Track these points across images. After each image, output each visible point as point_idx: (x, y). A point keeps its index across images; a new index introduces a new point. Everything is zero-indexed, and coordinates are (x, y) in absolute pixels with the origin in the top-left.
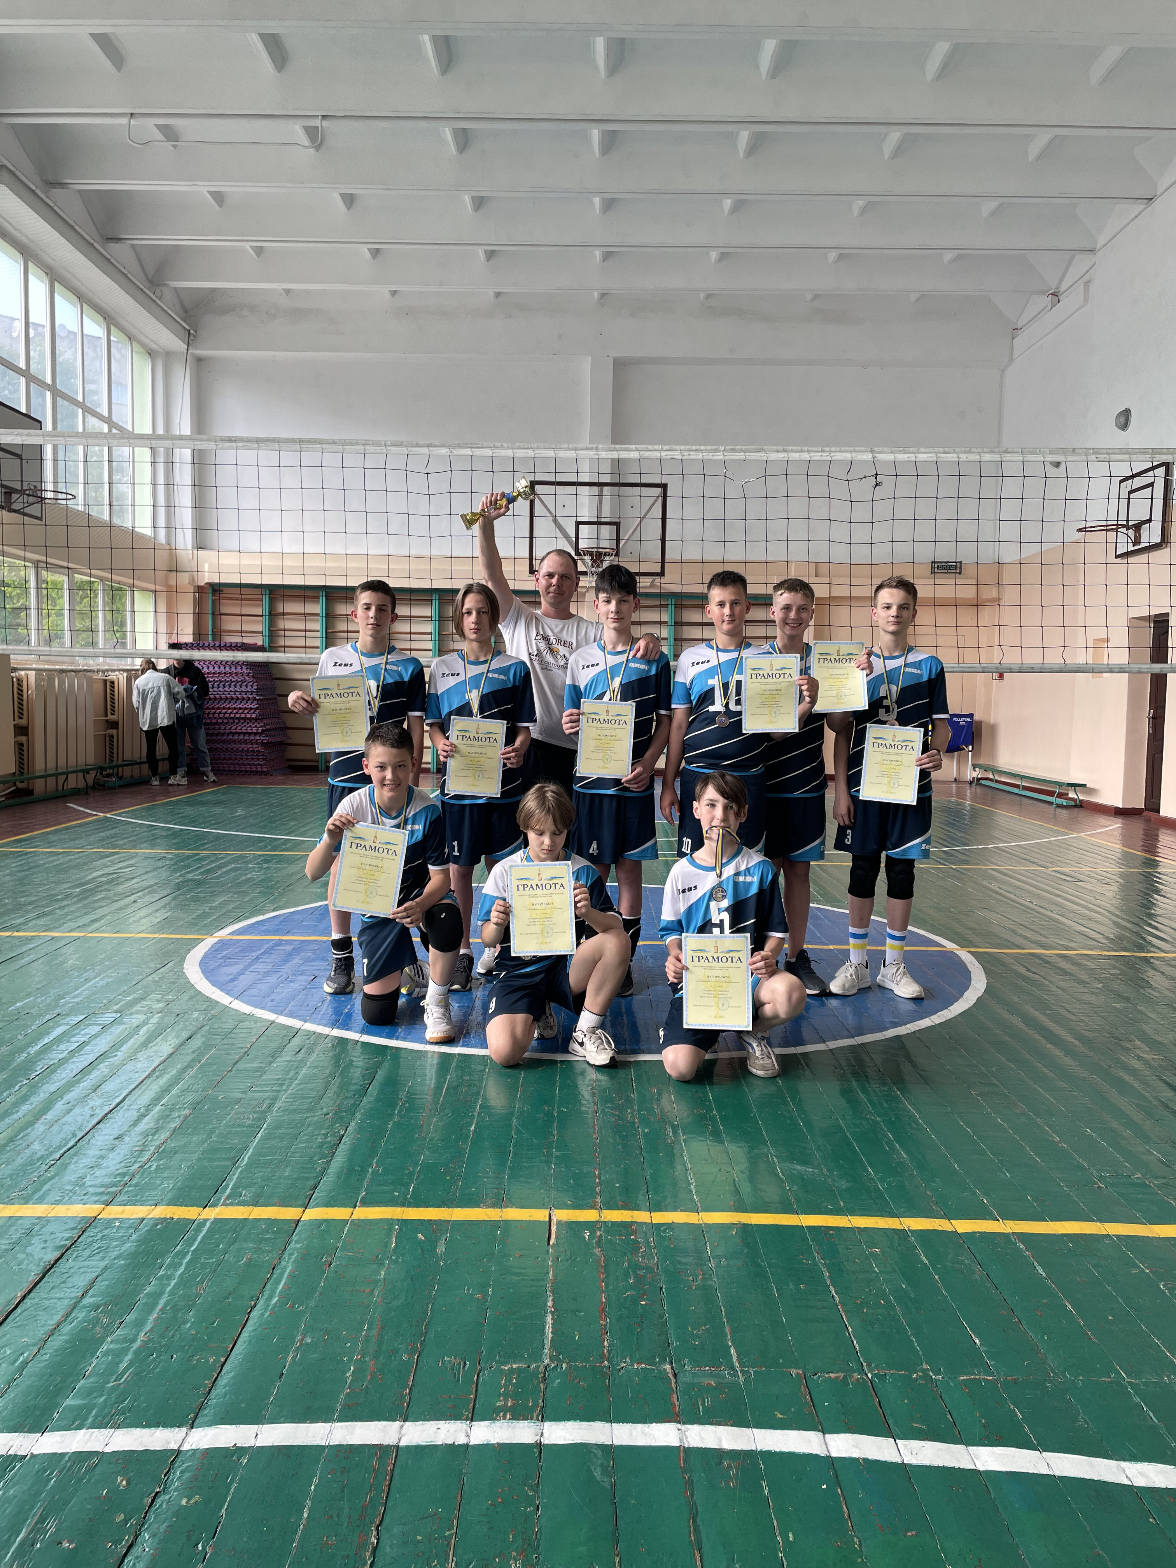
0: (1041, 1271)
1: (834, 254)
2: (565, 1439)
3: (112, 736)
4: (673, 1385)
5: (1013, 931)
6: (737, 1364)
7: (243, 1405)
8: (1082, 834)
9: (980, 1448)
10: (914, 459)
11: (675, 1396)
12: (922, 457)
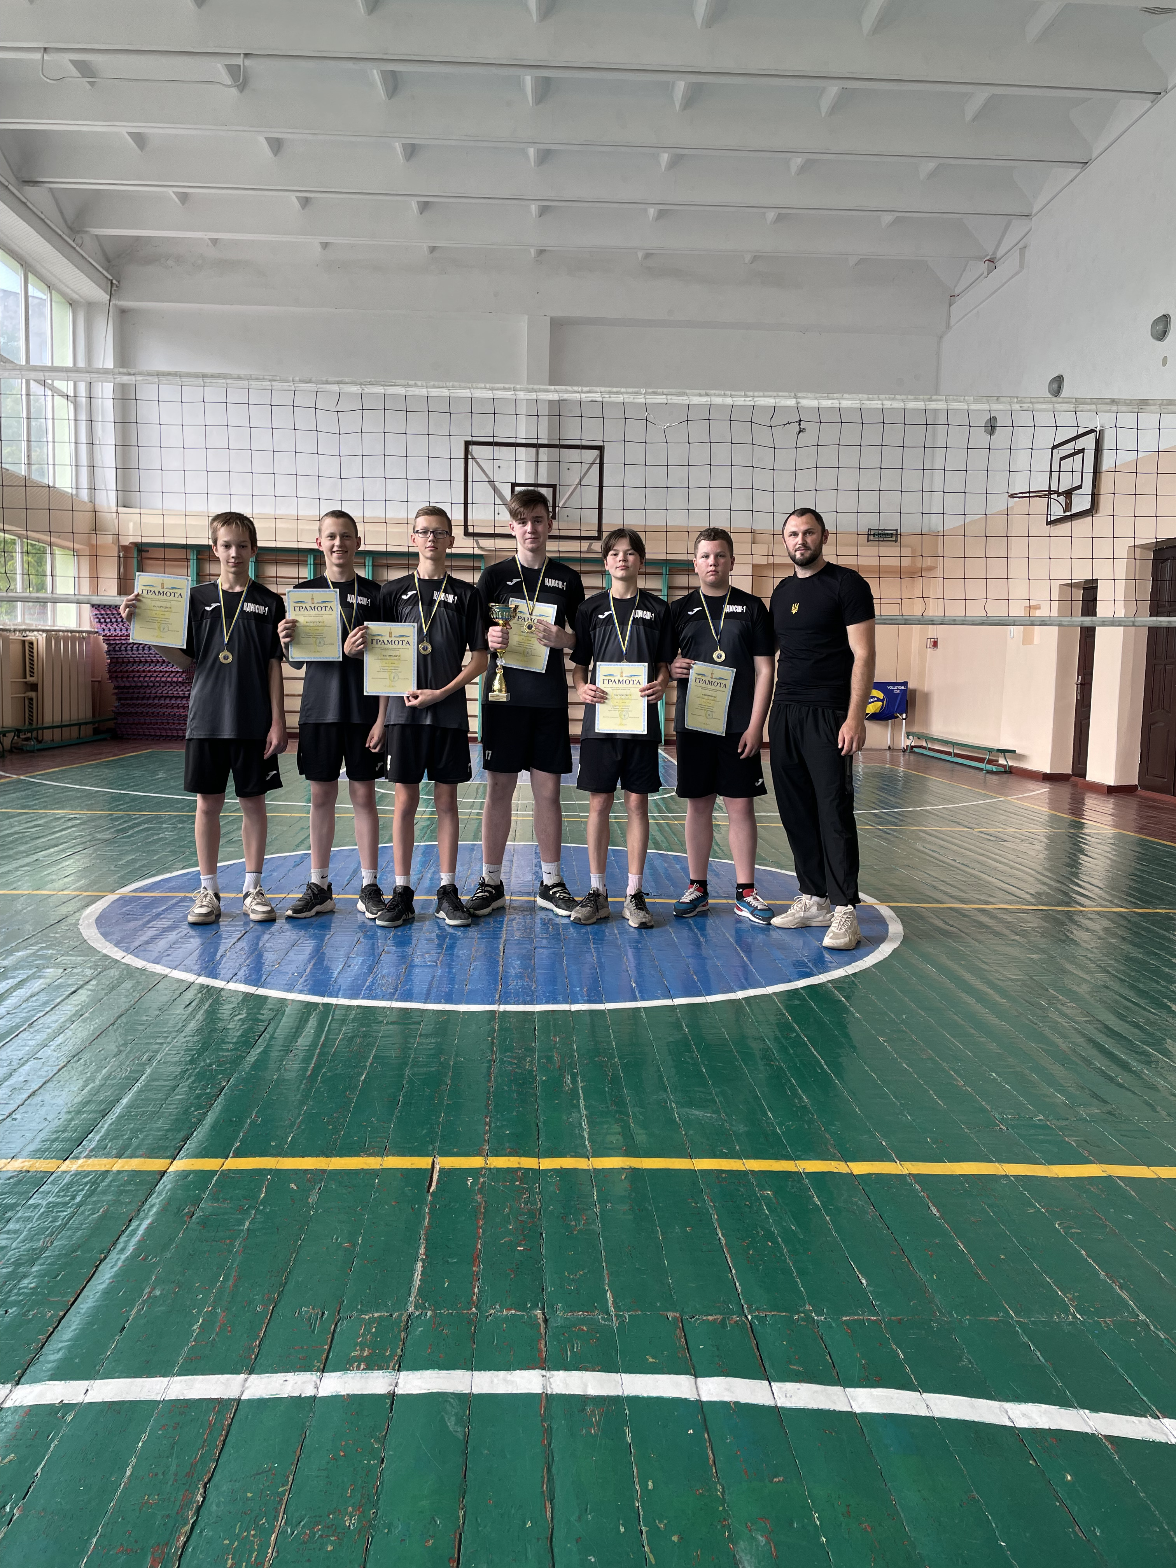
0: (935, 1211)
1: (773, 214)
2: (420, 1389)
3: (31, 699)
4: (543, 1331)
5: (934, 887)
6: (612, 1308)
7: (77, 1361)
8: (1009, 798)
9: (858, 1389)
10: (837, 406)
11: (543, 1342)
12: (845, 404)
